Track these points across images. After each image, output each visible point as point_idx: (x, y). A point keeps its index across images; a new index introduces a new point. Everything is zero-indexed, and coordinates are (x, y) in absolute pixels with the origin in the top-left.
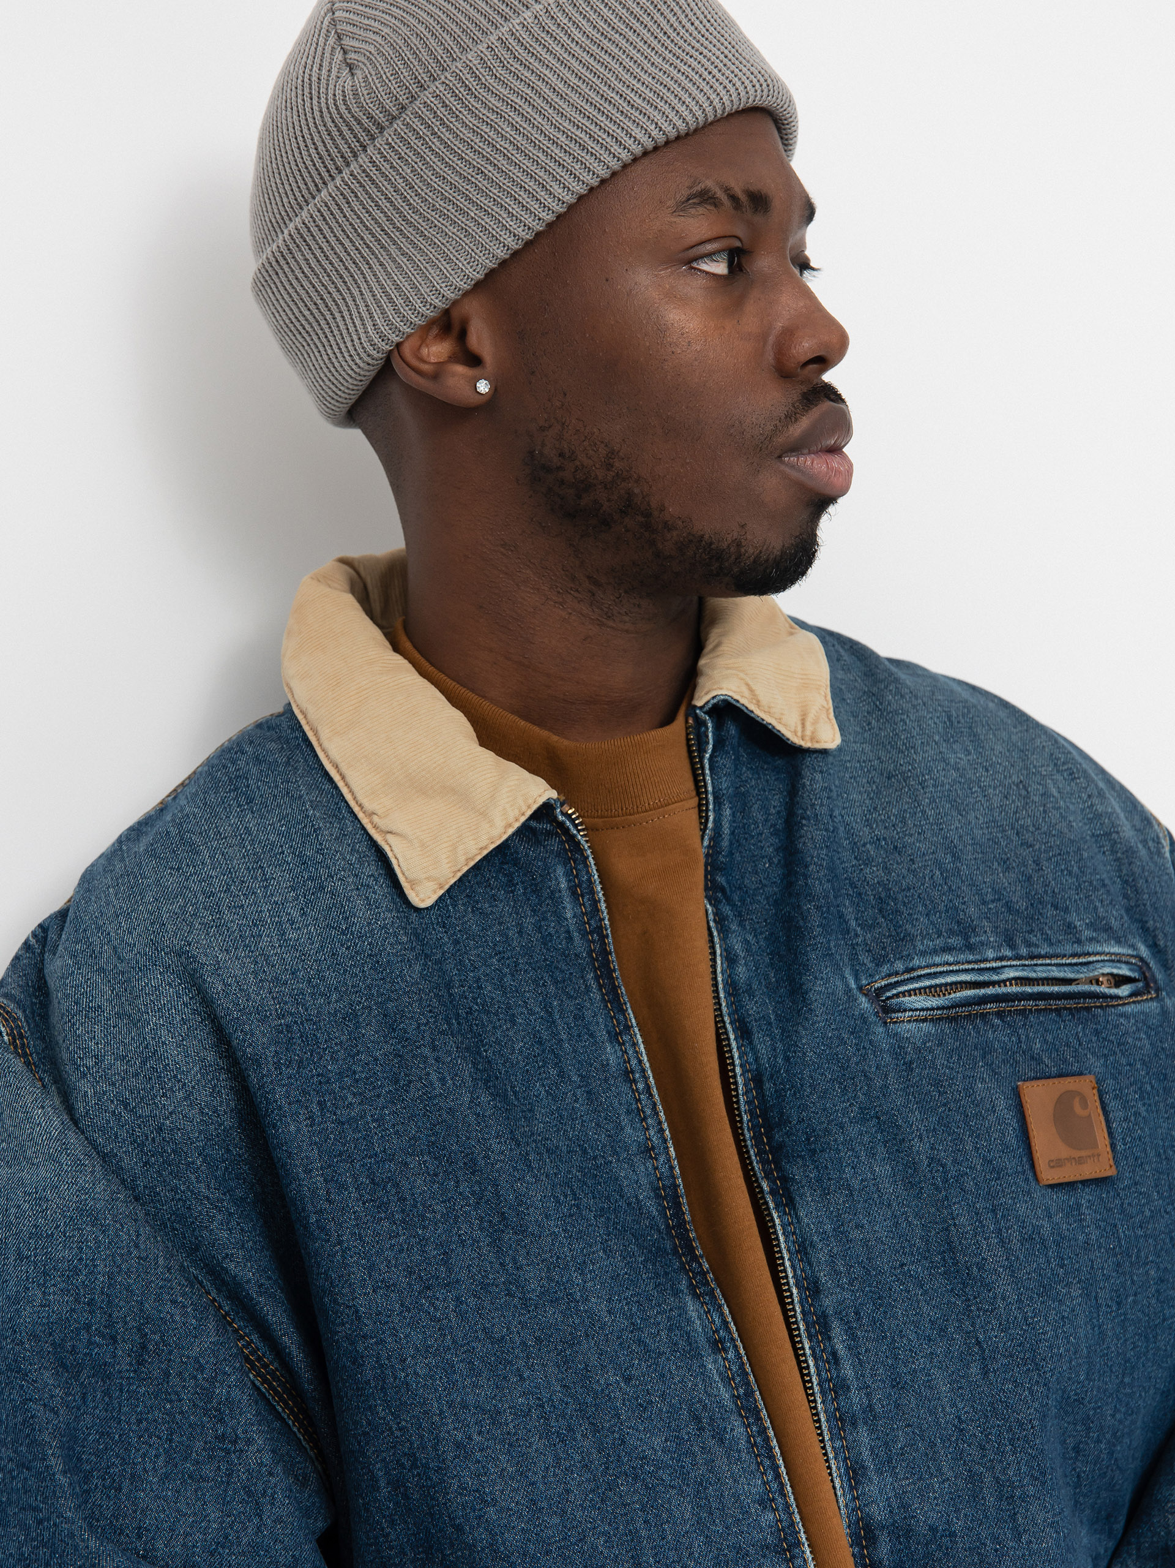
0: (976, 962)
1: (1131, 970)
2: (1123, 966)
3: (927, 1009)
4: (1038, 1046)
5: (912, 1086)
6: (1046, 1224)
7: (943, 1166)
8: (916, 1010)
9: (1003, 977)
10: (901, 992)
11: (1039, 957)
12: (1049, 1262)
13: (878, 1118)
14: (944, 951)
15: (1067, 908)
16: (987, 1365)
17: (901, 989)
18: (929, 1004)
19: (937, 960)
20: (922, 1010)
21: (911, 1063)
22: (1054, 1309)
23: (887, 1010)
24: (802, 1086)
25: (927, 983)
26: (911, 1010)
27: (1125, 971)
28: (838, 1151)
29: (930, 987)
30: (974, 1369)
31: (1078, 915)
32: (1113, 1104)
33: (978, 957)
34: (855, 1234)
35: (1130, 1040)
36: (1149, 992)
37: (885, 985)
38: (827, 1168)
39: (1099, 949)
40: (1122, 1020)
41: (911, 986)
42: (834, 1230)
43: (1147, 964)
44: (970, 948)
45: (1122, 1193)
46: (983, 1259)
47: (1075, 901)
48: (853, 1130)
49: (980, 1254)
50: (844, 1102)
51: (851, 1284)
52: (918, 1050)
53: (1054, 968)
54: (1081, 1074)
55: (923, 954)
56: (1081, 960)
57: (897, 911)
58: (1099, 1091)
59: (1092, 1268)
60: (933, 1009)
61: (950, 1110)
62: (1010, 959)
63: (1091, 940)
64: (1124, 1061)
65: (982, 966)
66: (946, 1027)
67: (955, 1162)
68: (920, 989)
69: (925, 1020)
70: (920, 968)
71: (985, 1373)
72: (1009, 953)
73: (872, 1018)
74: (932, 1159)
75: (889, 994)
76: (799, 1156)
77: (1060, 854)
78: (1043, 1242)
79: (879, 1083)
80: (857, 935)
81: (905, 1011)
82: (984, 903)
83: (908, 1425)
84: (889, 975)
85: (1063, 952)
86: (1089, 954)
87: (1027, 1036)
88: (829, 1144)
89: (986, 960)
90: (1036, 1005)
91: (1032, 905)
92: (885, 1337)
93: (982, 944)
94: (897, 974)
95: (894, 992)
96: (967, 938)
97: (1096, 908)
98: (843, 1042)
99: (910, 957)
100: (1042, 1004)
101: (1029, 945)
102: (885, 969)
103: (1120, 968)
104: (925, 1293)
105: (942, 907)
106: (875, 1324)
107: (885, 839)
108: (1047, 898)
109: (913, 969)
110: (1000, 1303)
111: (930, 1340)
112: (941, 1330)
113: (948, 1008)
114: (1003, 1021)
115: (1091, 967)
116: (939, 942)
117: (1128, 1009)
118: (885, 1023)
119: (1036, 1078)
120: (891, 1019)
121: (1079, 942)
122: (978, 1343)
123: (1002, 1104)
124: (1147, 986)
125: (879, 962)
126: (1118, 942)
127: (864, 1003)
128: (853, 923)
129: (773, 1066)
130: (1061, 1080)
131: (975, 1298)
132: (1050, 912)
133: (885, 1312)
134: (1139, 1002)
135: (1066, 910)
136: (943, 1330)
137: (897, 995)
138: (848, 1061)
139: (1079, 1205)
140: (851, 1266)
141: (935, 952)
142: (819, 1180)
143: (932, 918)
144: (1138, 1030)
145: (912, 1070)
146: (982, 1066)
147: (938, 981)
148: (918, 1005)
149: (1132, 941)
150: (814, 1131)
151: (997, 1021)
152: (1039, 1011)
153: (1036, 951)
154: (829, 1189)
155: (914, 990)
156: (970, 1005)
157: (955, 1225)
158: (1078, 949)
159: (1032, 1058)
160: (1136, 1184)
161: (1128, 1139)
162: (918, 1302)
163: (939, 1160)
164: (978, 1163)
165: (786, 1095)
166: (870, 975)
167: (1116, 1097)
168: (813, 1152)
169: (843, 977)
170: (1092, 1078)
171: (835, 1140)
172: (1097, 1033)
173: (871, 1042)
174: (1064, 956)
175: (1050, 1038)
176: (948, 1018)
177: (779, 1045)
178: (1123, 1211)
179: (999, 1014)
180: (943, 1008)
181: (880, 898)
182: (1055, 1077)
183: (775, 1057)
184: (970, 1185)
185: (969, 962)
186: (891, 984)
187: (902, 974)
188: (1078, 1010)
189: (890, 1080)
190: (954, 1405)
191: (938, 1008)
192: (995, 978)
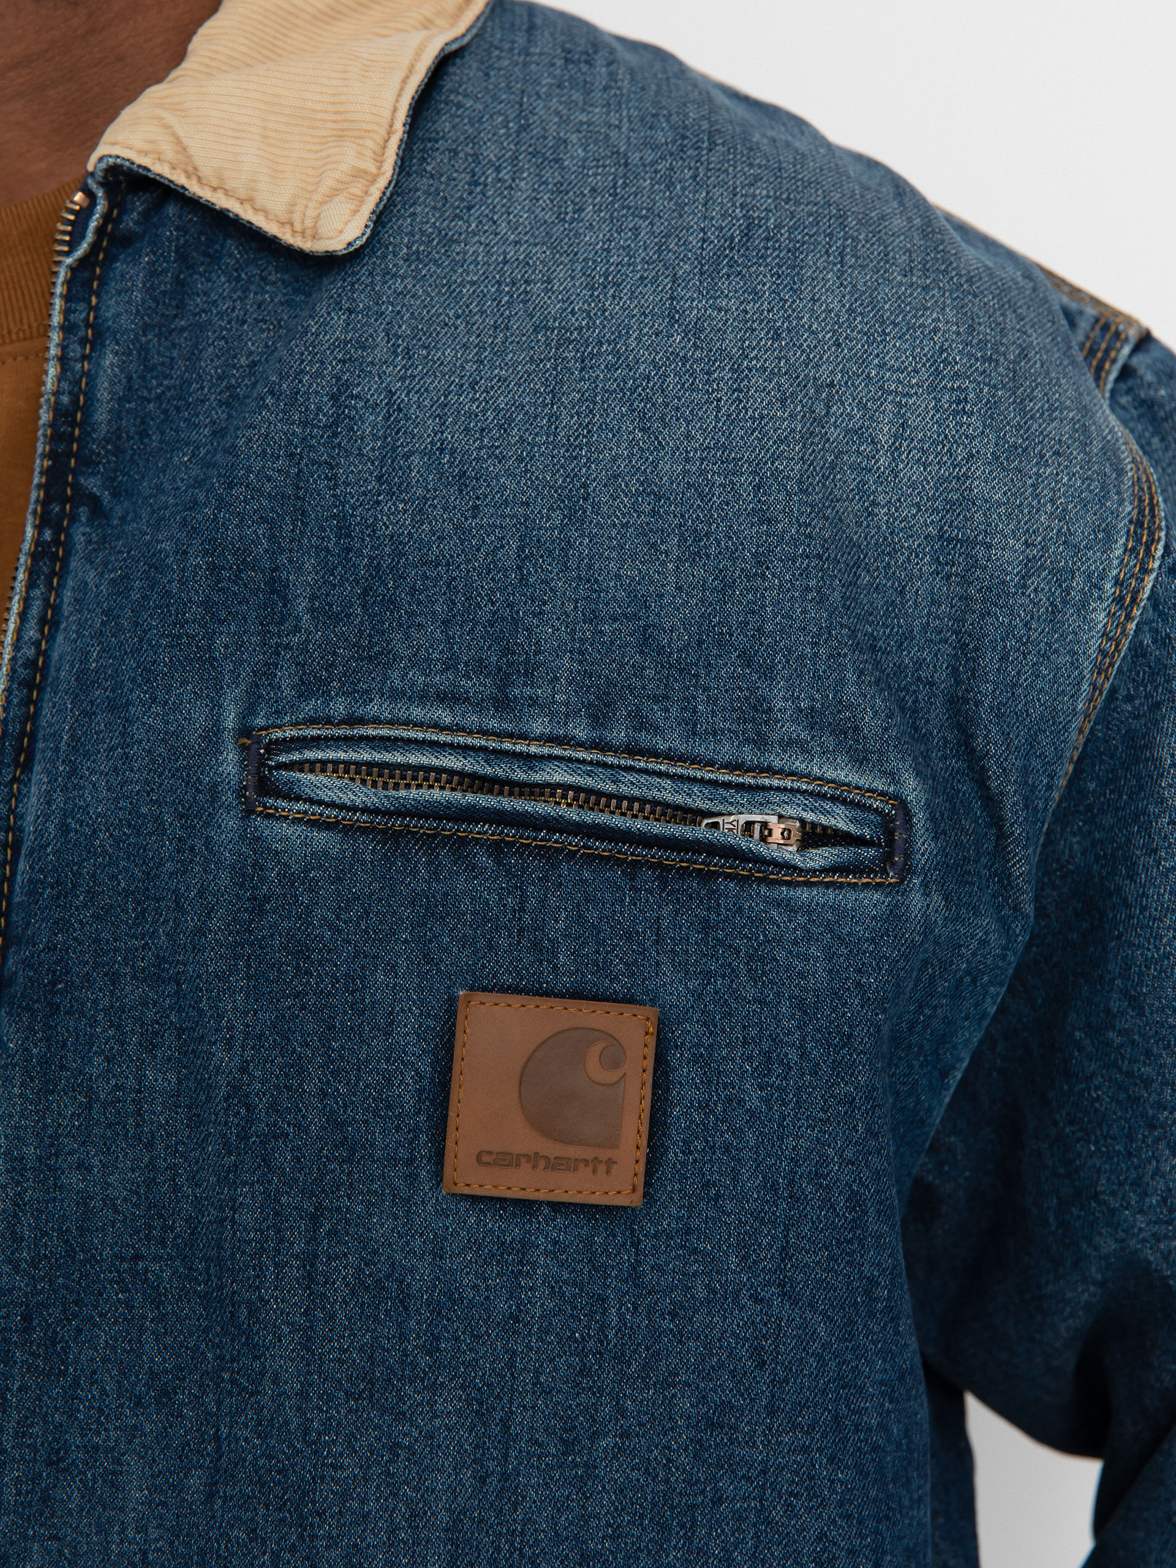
0: (500, 735)
1: (854, 820)
2: (840, 810)
3: (342, 807)
4: (561, 925)
5: (252, 945)
6: (424, 1267)
7: (249, 1108)
8: (320, 803)
9: (537, 777)
10: (308, 761)
11: (653, 754)
12: (403, 1337)
13: (178, 984)
14: (442, 701)
15: (771, 668)
16: (217, 1482)
17: (310, 755)
18: (346, 798)
19: (417, 713)
20: (332, 805)
21: (267, 899)
22: (378, 1427)
23: (265, 787)
24: (74, 886)
25: (365, 755)
26: (311, 801)
27: (839, 820)
28: (94, 1022)
29: (370, 765)
30: (196, 1481)
31: (790, 687)
32: (684, 1072)
33: (508, 726)
34: (73, 1179)
35: (781, 955)
36: (884, 871)
37: (292, 739)
38: (64, 1045)
39: (799, 765)
40: (774, 913)
41: (331, 755)
42: (39, 1159)
43: (908, 815)
44: (502, 704)
45: (647, 1244)
46: (261, 1299)
47: (802, 656)
48: (132, 992)
49: (258, 1288)
50: (134, 936)
51: (34, 1264)
52: (288, 879)
53: (667, 783)
54: (630, 1000)
55: (396, 695)
56: (748, 779)
57: (392, 603)
58: (660, 1042)
59: (511, 1365)
60: (354, 809)
61: (303, 1008)
62: (580, 745)
63: (788, 744)
64: (750, 992)
65: (507, 746)
66: (367, 848)
67: (273, 1107)
68: (347, 763)
69: (328, 826)
70: (376, 721)
71: (211, 1496)
72: (581, 733)
73: (229, 797)
74: (235, 1089)
75: (283, 758)
76: (28, 1009)
77: (819, 557)
78: (404, 1299)
79: (191, 922)
80: (297, 629)
81: (298, 798)
82: (593, 618)
83: (55, 1538)
84: (312, 721)
85: (710, 755)
86: (771, 771)
87: (542, 901)
88: (83, 1004)
89: (523, 737)
90: (585, 847)
91: (700, 643)
92: (64, 1373)
93: (533, 701)
94: (328, 721)
95: (296, 756)
96: (504, 684)
97: (841, 682)
98: (160, 828)
99: (366, 697)
100: (601, 847)
101: (641, 722)
102: (310, 707)
103: (827, 813)
104: (162, 1318)
105: (484, 615)
106: (54, 1345)
107: (453, 452)
108: (739, 639)
109: (361, 721)
110: (268, 1388)
111: (138, 1404)
112: (165, 1393)
113: (387, 813)
114: (499, 863)
115: (759, 797)
116: (441, 681)
117: (803, 895)
118: (249, 812)
119: (516, 990)
120: (265, 807)
121: (761, 742)
122: (217, 1438)
123: (409, 1023)
124: (888, 858)
125: (305, 690)
126: (860, 760)
127: (230, 762)
128: (302, 605)
129: (39, 834)
130: (573, 1005)
131: (233, 1361)
132: (729, 666)
133: (79, 1331)
134: (841, 886)
135: (768, 673)
136: (166, 1394)
137: (299, 766)
138: (160, 864)
139: (525, 1246)
140: (46, 1234)
141: (423, 698)
142: (44, 1062)
143: (455, 631)
144: (809, 937)
145: (262, 912)
146: (406, 941)
147: (397, 757)
148: (325, 795)
149: (893, 762)
150: (67, 973)
151: (484, 860)
152: (590, 858)
153: (645, 739)
154: (56, 1085)
155: (336, 763)
156: (438, 817)
157: (233, 1220)
158: (749, 755)
159: (536, 946)
160: (688, 1231)
161: (698, 1145)
162: (142, 1330)
163: (247, 1096)
164: (315, 1121)
165: (41, 894)
166: (276, 712)
167: (696, 1059)
168: (55, 1008)
169: (217, 705)
170: (652, 1012)
171: (95, 1001)
172: (706, 927)
173: (208, 841)
174: (710, 763)
175: (592, 915)
176: (384, 832)
177: (59, 797)
178: (634, 1276)
179: (497, 849)
180: (376, 811)
181: (378, 567)
182: (563, 996)
183: (47, 817)
184: (283, 1157)
185: (484, 733)
186: (305, 738)
187: (339, 724)
188: (683, 873)
189: (214, 923)
190: (142, 1529)
191: (365, 810)
192: (520, 775)
